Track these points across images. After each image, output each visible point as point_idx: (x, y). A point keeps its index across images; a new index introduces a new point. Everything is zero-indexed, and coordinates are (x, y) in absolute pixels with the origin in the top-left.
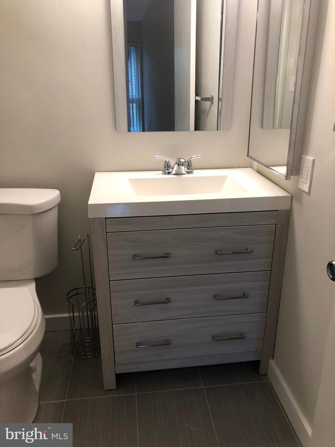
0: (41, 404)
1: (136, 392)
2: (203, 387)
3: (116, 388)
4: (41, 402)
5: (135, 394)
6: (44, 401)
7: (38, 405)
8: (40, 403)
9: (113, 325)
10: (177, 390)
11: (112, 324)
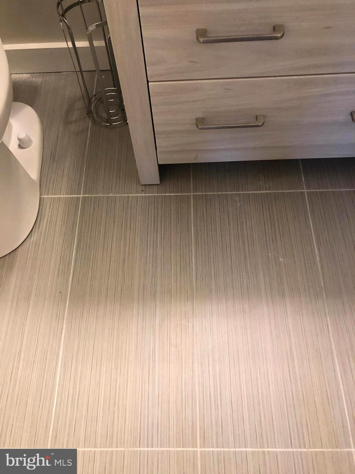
0: (44, 198)
1: (192, 192)
2: (305, 191)
3: (159, 183)
4: (44, 195)
5: (191, 195)
6: (48, 194)
7: (39, 199)
8: (41, 196)
9: (150, 84)
10: (259, 192)
11: (148, 82)
